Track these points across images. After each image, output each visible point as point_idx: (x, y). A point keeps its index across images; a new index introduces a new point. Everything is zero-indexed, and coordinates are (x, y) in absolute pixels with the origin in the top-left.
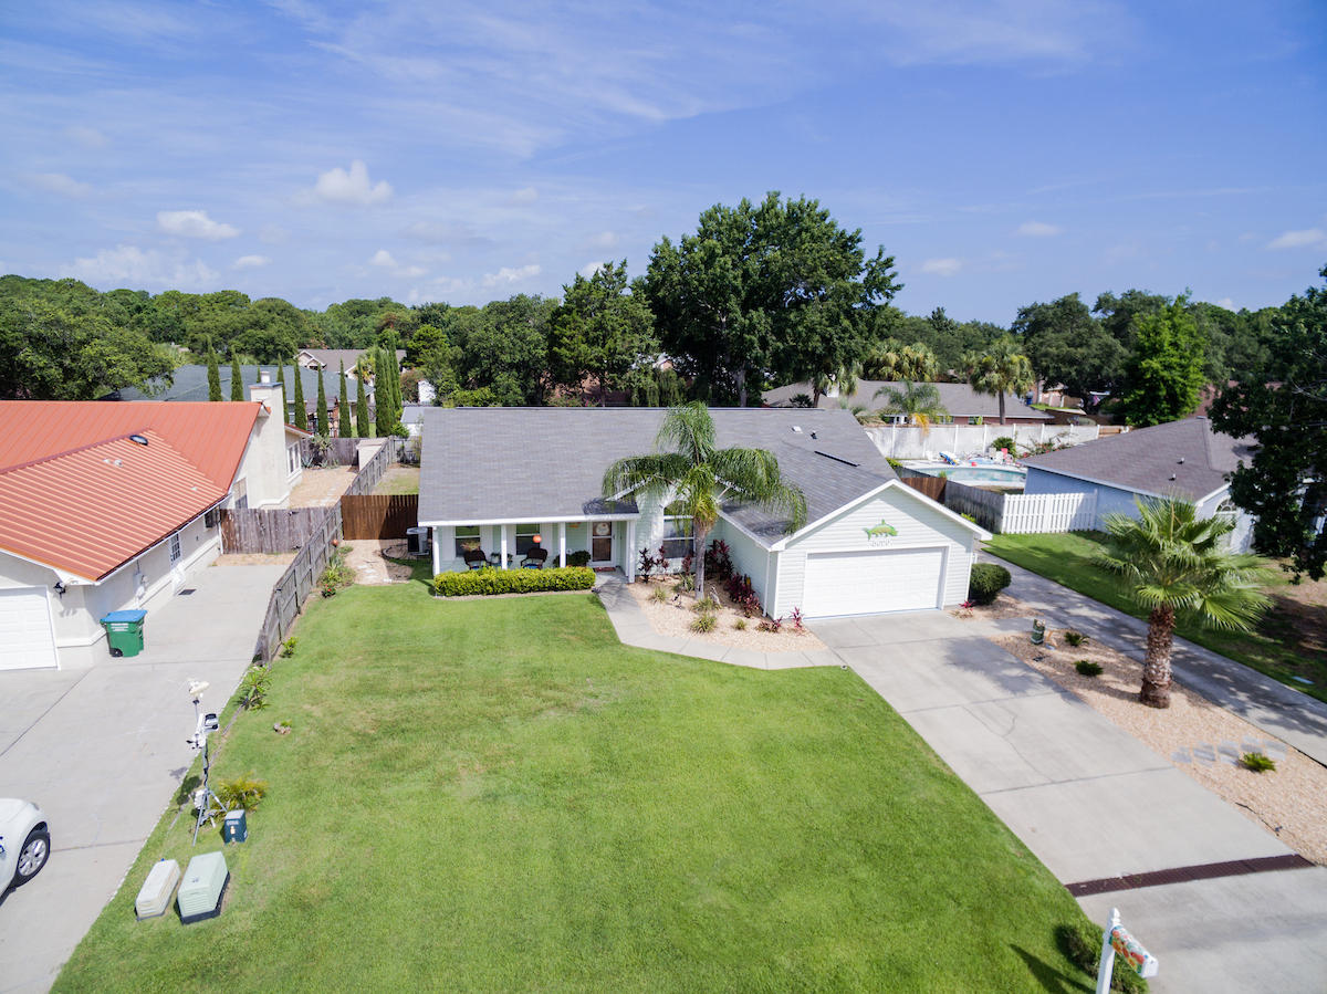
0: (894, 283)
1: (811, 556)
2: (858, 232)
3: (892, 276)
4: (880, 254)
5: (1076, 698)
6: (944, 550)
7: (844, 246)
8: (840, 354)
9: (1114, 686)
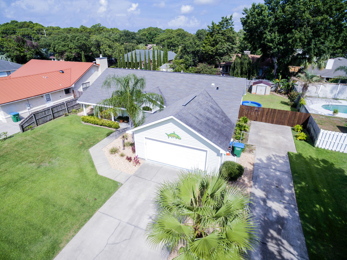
6: (206, 151)
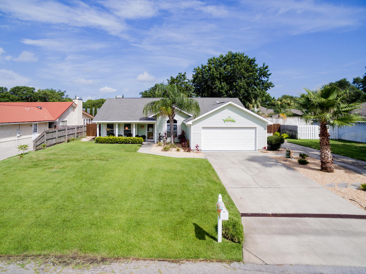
0: (268, 73)
1: (203, 128)
2: (254, 58)
3: (268, 71)
4: (264, 65)
5: (293, 169)
6: (255, 128)
7: (250, 63)
8: (252, 96)
9: (313, 167)
